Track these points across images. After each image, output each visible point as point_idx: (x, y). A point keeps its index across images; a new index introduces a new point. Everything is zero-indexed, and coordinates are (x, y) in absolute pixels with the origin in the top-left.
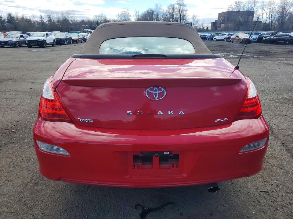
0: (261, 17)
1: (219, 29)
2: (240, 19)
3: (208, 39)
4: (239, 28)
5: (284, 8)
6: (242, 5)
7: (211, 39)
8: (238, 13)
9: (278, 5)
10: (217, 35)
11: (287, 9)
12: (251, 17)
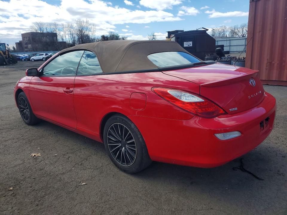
0: (64, 38)
1: (26, 50)
2: (44, 39)
3: (23, 60)
4: (47, 48)
5: (81, 31)
6: (44, 27)
7: (29, 60)
8: (43, 34)
9: (76, 28)
10: (34, 55)
11: (83, 32)
12: (55, 38)
